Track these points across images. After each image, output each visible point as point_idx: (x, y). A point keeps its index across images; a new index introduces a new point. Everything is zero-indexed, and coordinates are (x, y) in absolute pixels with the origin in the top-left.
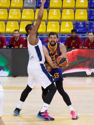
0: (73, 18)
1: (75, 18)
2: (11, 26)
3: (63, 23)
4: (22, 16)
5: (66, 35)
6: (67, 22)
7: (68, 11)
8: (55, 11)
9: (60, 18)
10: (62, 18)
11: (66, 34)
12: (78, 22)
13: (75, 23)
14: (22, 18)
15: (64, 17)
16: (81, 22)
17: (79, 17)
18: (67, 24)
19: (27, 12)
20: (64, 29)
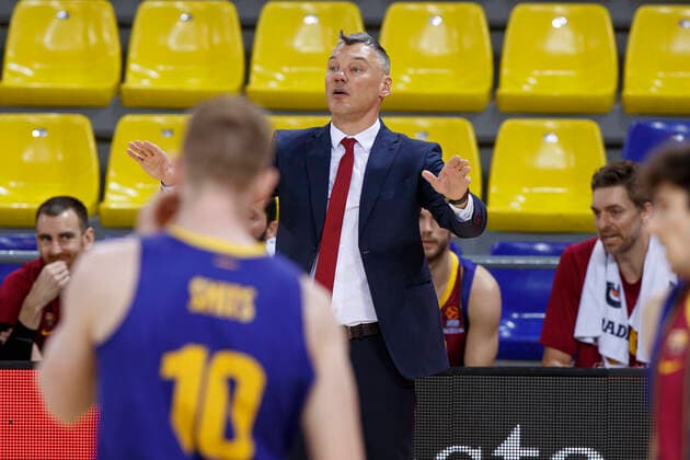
0: (609, 89)
1: (629, 92)
2: (27, 156)
3: (509, 131)
4: (133, 67)
5: (541, 247)
6: (550, 124)
7: (558, 23)
8: (437, 21)
9: (481, 88)
10: (506, 89)
11: (541, 234)
12: (658, 125)
13: (622, 134)
14: (132, 83)
15: (521, 82)
16: (681, 128)
17: (661, 74)
18: (552, 139)
19: (180, 25)
20: (525, 190)
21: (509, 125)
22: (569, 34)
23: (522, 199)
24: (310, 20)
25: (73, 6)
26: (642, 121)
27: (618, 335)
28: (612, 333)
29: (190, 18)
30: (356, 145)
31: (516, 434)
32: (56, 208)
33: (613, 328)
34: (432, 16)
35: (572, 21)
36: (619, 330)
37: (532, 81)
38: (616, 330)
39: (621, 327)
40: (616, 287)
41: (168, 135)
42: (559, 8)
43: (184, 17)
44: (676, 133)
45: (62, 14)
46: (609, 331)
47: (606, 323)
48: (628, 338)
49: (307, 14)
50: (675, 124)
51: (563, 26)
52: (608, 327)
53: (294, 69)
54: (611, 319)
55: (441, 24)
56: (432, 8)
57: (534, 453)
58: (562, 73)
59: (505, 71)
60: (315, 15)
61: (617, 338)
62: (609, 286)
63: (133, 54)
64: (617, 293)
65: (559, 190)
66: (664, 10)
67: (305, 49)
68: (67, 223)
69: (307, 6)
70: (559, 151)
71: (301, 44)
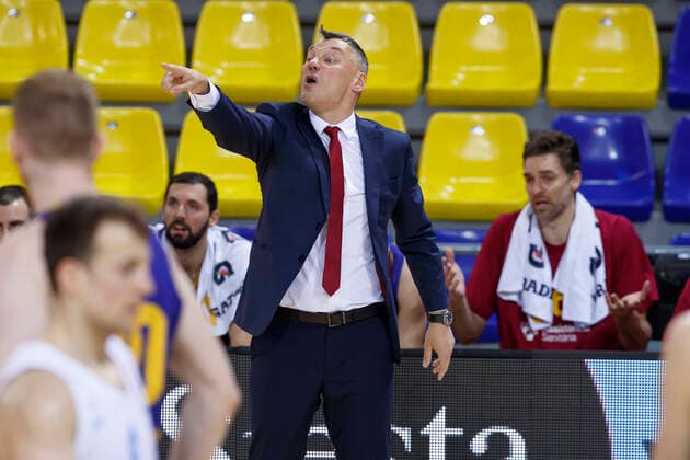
0: (533, 84)
1: (552, 87)
3: (438, 124)
5: (468, 235)
6: (477, 117)
7: (485, 21)
8: (370, 18)
9: (412, 83)
10: (435, 83)
11: (469, 222)
12: (580, 119)
13: (545, 127)
15: (449, 78)
16: (602, 121)
17: (583, 70)
18: (479, 131)
19: (124, 22)
20: (453, 180)
21: (437, 119)
22: (495, 31)
23: (450, 189)
24: (248, 18)
25: (23, 4)
26: (566, 114)
27: (540, 293)
28: (535, 291)
29: (134, 15)
30: (339, 134)
31: (441, 415)
32: (6, 197)
33: (535, 288)
34: (364, 14)
35: (498, 20)
36: (542, 290)
37: (460, 76)
38: (538, 289)
39: (543, 286)
40: (539, 249)
41: (113, 128)
42: (485, 7)
43: (129, 14)
44: (598, 126)
45: (12, 12)
46: (532, 289)
47: (528, 284)
48: (551, 298)
49: (245, 12)
50: (597, 117)
51: (490, 24)
52: (530, 286)
53: (233, 65)
54: (533, 278)
55: (374, 21)
56: (364, 6)
57: (458, 432)
58: (488, 68)
59: (434, 67)
60: (253, 13)
61: (541, 297)
62: (533, 248)
63: (79, 51)
64: (540, 254)
65: (486, 180)
66: (586, 8)
67: (243, 46)
68: (17, 211)
69: (245, 5)
70: (486, 144)
71: (240, 42)
